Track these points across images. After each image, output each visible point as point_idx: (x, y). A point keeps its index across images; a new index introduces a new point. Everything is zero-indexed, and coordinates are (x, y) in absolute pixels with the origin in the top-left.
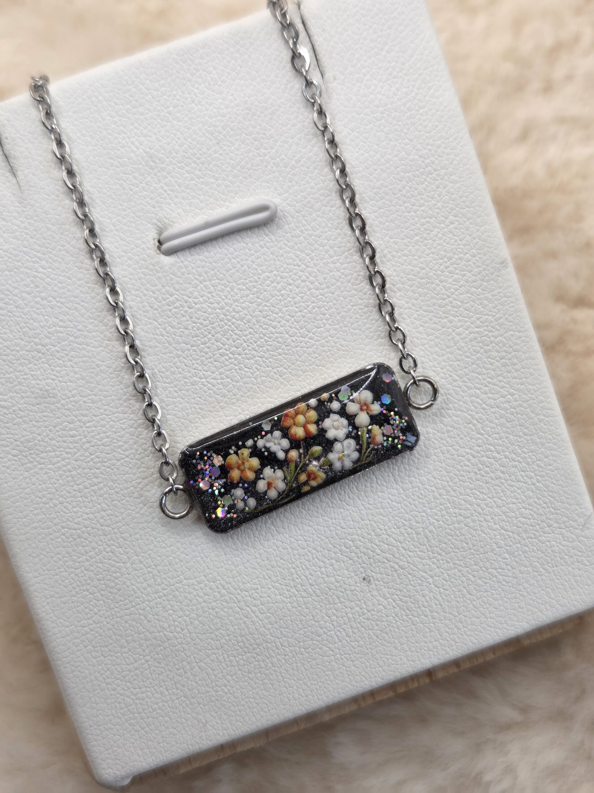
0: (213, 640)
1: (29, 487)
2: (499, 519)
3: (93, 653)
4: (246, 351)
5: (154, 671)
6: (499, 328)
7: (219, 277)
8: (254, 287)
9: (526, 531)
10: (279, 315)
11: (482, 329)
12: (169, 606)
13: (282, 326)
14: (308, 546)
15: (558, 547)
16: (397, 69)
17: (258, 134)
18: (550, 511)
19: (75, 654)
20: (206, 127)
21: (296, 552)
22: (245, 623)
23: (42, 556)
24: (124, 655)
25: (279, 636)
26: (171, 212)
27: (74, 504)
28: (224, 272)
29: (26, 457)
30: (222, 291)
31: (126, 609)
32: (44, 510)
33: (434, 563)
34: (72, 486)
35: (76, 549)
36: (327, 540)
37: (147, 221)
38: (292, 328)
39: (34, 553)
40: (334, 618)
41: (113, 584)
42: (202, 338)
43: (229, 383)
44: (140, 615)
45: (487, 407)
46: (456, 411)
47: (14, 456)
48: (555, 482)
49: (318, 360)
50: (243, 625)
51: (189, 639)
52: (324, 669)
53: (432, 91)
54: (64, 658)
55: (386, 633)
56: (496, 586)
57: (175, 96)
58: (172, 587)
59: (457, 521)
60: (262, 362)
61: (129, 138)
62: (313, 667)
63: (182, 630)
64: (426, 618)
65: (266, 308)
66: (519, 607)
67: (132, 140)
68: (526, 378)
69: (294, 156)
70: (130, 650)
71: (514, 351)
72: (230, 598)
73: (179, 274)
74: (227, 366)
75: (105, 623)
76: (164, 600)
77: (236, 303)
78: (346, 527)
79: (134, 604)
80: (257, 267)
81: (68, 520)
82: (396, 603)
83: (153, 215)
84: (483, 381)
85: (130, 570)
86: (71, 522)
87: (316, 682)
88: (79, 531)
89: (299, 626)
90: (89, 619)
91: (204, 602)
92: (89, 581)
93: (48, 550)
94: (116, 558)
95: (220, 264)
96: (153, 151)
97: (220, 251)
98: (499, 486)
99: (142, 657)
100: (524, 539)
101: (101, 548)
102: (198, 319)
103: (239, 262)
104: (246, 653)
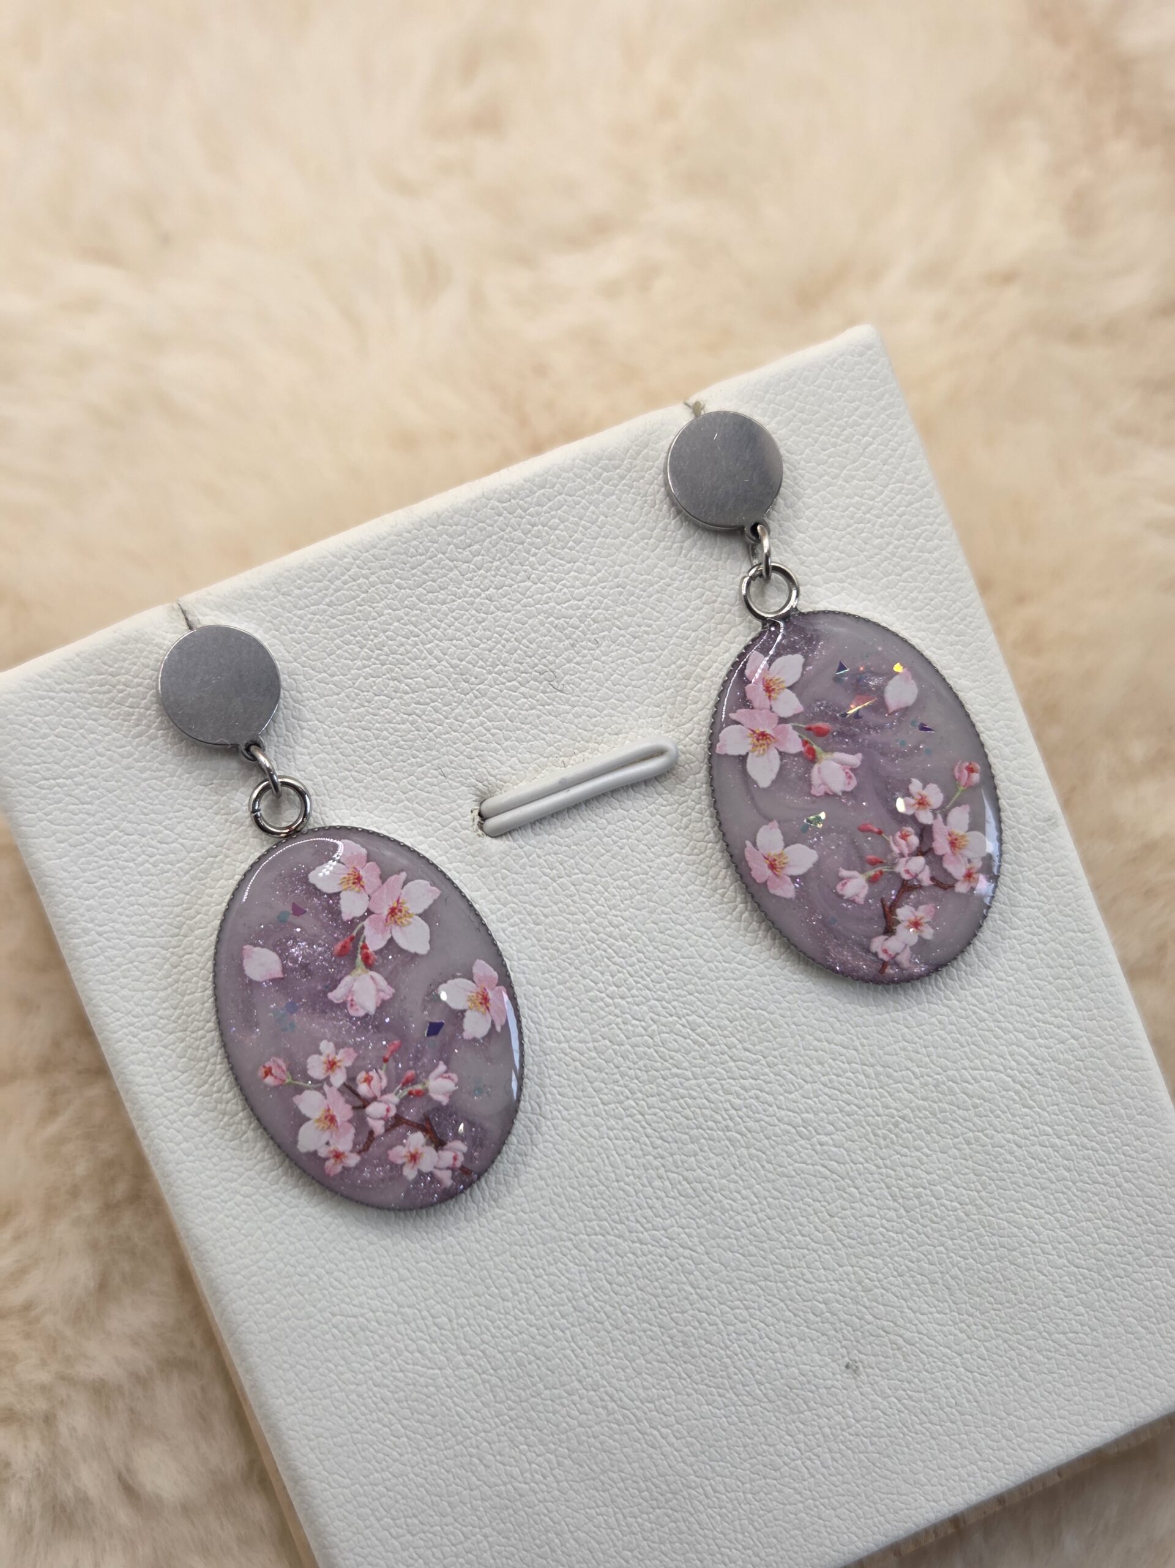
0: (597, 1490)
1: (273, 1249)
2: (1066, 1248)
3: (392, 1531)
4: (634, 992)
5: (499, 1553)
6: (1050, 928)
7: (583, 869)
8: (643, 882)
9: (1110, 1266)
10: (688, 926)
11: (1022, 931)
12: (521, 1438)
13: (691, 946)
14: (751, 1316)
15: (1164, 1288)
16: (863, 508)
17: (639, 626)
18: (1149, 1230)
19: (362, 1534)
20: (552, 619)
21: (731, 1328)
22: (650, 1457)
23: (299, 1367)
24: (446, 1528)
25: (710, 1475)
26: (498, 764)
27: (352, 1272)
28: (591, 860)
29: (265, 1197)
30: (590, 891)
31: (446, 1448)
32: (300, 1286)
33: (961, 1332)
34: (348, 1243)
35: (357, 1350)
36: (782, 1304)
37: (460, 782)
38: (709, 947)
39: (285, 1362)
40: (801, 1436)
41: (424, 1407)
42: (559, 973)
43: (608, 1048)
44: (471, 1456)
45: (1036, 1062)
46: (986, 1070)
47: (245, 1196)
48: (1153, 1179)
49: (755, 999)
50: (647, 1461)
51: (557, 1493)
52: (787, 1525)
53: (921, 541)
54: (342, 1541)
55: (889, 1457)
56: (1067, 1362)
57: (498, 569)
58: (524, 1404)
59: (997, 1256)
60: (660, 1009)
61: (424, 644)
62: (769, 1524)
63: (545, 1477)
64: (954, 1426)
65: (664, 916)
66: (1107, 1395)
67: (428, 646)
68: (1098, 1008)
69: (701, 661)
70: (456, 1520)
71: (1076, 964)
72: (624, 1416)
73: (517, 867)
74: (603, 1018)
75: (412, 1476)
76: (511, 1428)
77: (614, 912)
78: (813, 1280)
79: (460, 1438)
80: (645, 848)
81: (343, 1301)
82: (903, 1404)
83: (469, 770)
84: (1028, 1018)
85: (452, 1380)
86: (348, 1304)
87: (773, 1551)
88: (361, 1319)
89: (742, 1456)
90: (383, 1470)
91: (580, 1425)
92: (382, 1405)
93: (309, 1355)
94: (427, 1362)
95: (584, 847)
96: (464, 663)
97: (584, 825)
98: (1063, 1193)
99: (477, 1530)
100: (1109, 1280)
101: (401, 1345)
102: (551, 942)
103: (615, 842)
104: (653, 1508)
